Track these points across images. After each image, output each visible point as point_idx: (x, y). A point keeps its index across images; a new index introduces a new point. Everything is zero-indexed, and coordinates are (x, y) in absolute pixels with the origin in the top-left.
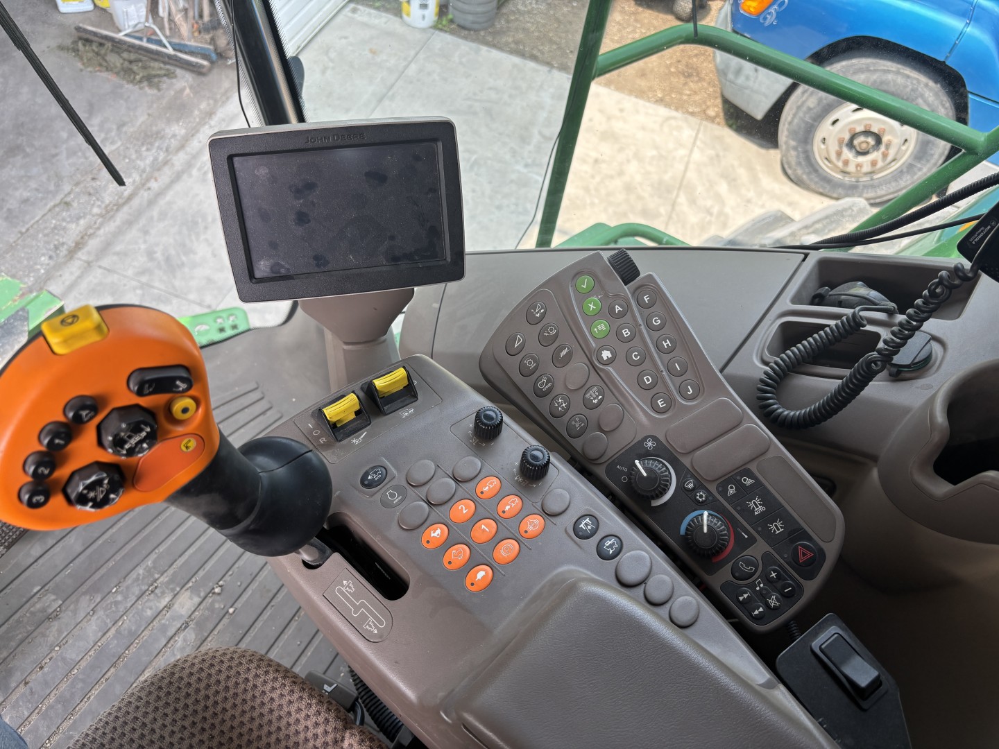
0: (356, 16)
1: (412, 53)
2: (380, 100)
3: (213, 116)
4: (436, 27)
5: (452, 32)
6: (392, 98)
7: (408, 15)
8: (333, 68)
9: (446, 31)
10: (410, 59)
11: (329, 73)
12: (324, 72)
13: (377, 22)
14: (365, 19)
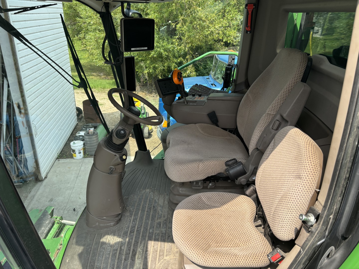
0: (60, 162)
1: (81, 165)
2: (77, 178)
3: (27, 197)
4: (84, 157)
5: (89, 157)
6: (80, 176)
7: (76, 157)
8: (59, 175)
9: (87, 157)
10: (80, 166)
11: (58, 176)
12: (57, 176)
13: (67, 161)
14: (63, 161)
